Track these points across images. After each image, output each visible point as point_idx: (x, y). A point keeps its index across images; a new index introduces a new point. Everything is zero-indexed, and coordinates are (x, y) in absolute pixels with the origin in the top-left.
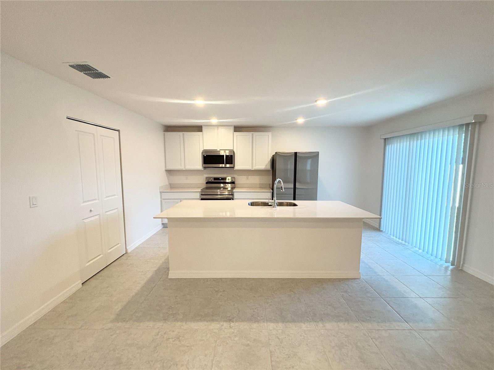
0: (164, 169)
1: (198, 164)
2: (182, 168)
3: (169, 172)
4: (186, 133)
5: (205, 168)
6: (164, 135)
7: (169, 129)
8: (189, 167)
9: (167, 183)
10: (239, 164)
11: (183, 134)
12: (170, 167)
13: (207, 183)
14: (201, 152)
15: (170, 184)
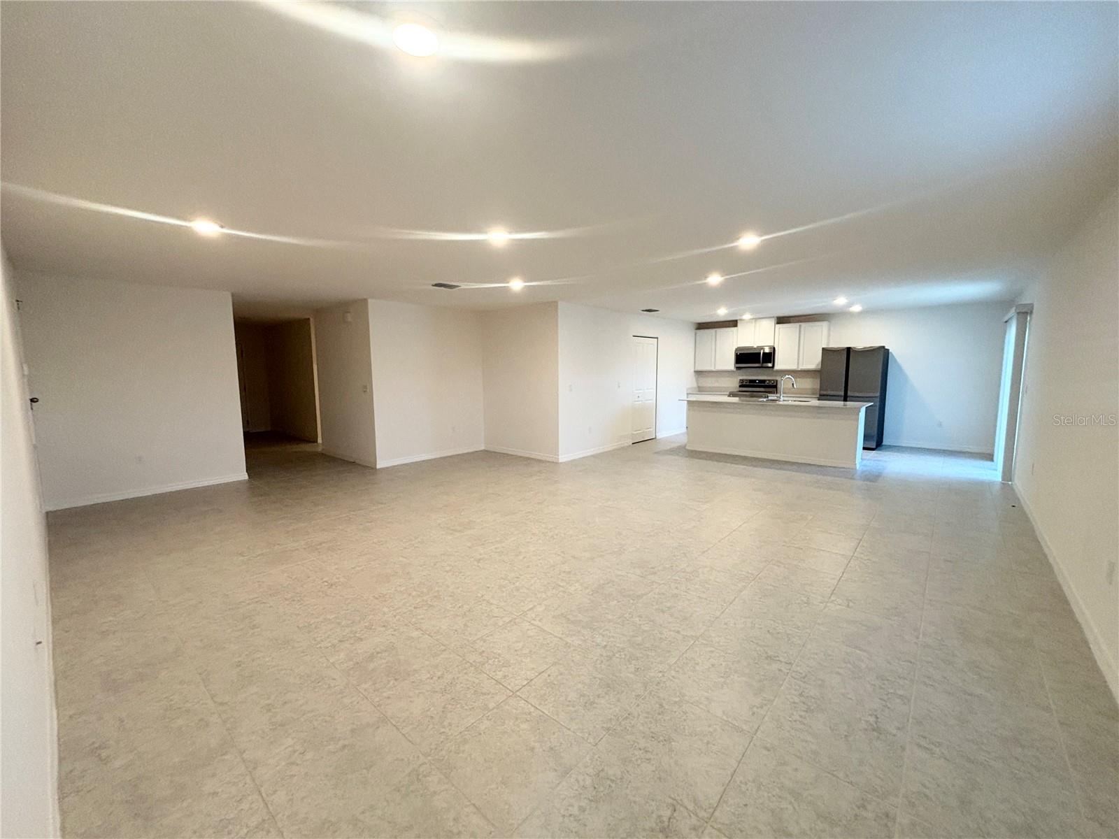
0: (693, 370)
1: (730, 364)
2: (713, 369)
3: (699, 373)
4: (718, 330)
5: (738, 368)
6: (696, 334)
7: (702, 326)
8: (720, 367)
9: (695, 385)
10: (780, 364)
11: (716, 331)
12: (699, 368)
13: (740, 386)
14: (734, 350)
15: (699, 387)
